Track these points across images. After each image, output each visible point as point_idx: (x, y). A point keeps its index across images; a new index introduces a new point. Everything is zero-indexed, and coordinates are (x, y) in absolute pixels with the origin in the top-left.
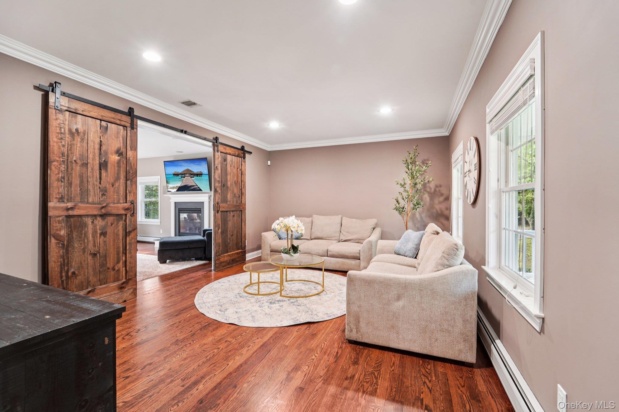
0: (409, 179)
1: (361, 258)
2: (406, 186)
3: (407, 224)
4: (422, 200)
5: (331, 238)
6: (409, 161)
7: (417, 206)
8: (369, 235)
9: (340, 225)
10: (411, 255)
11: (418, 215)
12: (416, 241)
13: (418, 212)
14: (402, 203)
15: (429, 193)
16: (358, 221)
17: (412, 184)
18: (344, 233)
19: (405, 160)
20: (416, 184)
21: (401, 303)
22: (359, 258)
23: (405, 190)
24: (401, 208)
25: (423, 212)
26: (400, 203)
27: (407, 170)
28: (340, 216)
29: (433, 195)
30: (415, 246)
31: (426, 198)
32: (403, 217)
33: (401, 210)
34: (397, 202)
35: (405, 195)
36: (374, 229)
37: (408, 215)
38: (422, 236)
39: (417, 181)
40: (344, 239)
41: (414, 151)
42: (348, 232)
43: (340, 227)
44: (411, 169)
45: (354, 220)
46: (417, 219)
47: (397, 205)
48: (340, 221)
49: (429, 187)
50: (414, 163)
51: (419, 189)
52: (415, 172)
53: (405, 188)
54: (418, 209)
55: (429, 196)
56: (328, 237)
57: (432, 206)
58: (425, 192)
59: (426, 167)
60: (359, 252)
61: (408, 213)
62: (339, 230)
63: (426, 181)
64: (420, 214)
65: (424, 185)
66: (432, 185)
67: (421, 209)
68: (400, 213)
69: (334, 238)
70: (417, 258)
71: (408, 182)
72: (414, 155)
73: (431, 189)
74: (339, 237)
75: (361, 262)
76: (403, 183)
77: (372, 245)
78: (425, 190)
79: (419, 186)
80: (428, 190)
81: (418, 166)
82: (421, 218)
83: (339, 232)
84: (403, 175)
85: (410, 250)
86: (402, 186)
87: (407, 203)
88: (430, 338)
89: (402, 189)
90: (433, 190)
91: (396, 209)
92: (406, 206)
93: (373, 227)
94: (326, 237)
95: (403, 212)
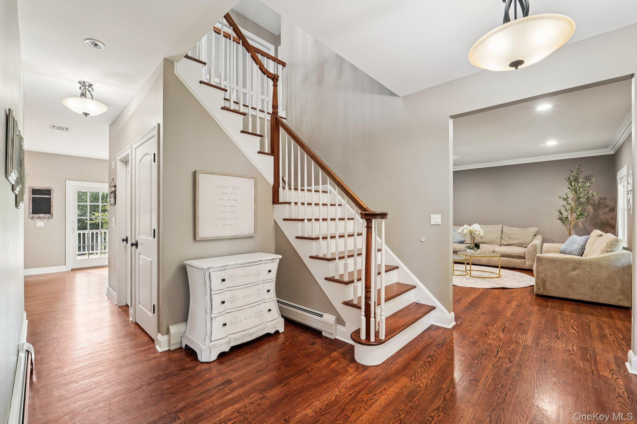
0: (572, 194)
1: (526, 257)
2: (569, 200)
3: (570, 231)
4: (585, 211)
5: (493, 242)
6: (572, 179)
7: (581, 217)
8: (531, 240)
9: (501, 232)
10: (577, 254)
11: (580, 224)
12: (582, 243)
13: (581, 222)
14: (565, 214)
15: (593, 205)
16: (518, 229)
17: (576, 198)
18: (506, 239)
19: (567, 178)
20: (579, 198)
21: (575, 272)
22: (524, 258)
23: (568, 203)
24: (565, 218)
25: (586, 222)
26: (563, 214)
27: (570, 186)
28: (501, 225)
29: (597, 207)
30: (580, 247)
31: (589, 209)
32: (566, 226)
33: (563, 220)
34: (560, 213)
35: (568, 207)
36: (535, 235)
37: (571, 223)
38: (587, 240)
39: (581, 195)
40: (506, 243)
41: (577, 170)
42: (509, 238)
43: (501, 234)
44: (574, 186)
45: (515, 228)
46: (579, 228)
47: (560, 216)
48: (501, 229)
49: (593, 200)
50: (576, 180)
51: (583, 202)
52: (578, 188)
53: (568, 201)
54: (581, 219)
55: (592, 208)
56: (491, 242)
57: (596, 216)
58: (588, 204)
59: (590, 183)
60: (524, 253)
61: (572, 222)
62: (500, 236)
63: (590, 195)
64: (583, 223)
65: (588, 199)
66: (596, 198)
67: (584, 219)
68: (563, 223)
69: (496, 243)
70: (583, 256)
71: (571, 196)
72: (577, 174)
73: (594, 201)
74: (500, 242)
75: (526, 261)
76: (565, 197)
77: (536, 247)
78: (589, 203)
79: (583, 200)
80: (592, 202)
81: (581, 183)
82: (584, 226)
83: (501, 238)
84: (565, 190)
85: (576, 250)
86: (565, 200)
87: (570, 214)
88: (597, 293)
89: (565, 203)
90: (597, 202)
91: (560, 219)
92: (569, 217)
93: (534, 234)
94: (489, 242)
95: (566, 222)
